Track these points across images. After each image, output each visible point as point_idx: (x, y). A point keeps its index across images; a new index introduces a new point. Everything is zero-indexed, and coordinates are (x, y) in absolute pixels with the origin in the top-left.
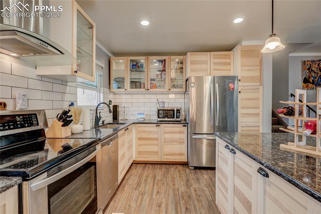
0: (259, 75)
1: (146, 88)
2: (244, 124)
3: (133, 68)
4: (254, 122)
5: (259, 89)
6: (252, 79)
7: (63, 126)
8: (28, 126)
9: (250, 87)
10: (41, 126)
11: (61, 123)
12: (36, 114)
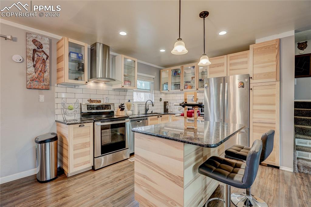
0: (275, 71)
1: (181, 89)
2: (255, 120)
3: (174, 75)
4: (269, 119)
5: (275, 85)
6: (268, 75)
7: (120, 110)
8: (107, 109)
9: (264, 84)
10: (112, 110)
11: (120, 109)
12: (110, 105)
